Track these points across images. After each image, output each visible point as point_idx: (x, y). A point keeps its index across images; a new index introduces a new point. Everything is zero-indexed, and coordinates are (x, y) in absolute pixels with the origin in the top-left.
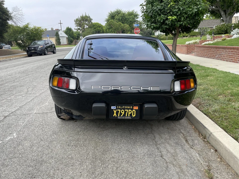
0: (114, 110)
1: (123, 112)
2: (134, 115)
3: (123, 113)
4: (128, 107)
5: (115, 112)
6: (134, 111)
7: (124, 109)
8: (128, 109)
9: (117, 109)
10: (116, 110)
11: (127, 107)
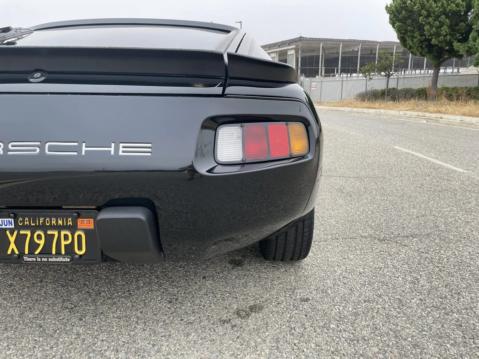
0: (8, 232)
1: (39, 237)
2: (80, 248)
3: (42, 242)
4: (57, 222)
5: (12, 239)
6: (79, 237)
7: (44, 228)
8: (59, 228)
9: (18, 227)
10: (16, 233)
11: (54, 222)
